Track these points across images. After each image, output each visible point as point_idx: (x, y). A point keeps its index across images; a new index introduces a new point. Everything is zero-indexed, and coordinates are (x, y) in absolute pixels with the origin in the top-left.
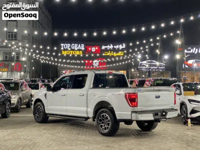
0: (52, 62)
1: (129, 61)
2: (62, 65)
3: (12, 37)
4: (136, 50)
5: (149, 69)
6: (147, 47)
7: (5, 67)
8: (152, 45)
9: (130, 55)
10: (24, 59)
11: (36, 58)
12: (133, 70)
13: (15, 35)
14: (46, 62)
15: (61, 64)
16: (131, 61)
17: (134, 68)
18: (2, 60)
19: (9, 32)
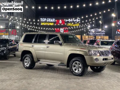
5: (95, 34)
7: (6, 33)
11: (25, 27)
15: (40, 31)
18: (5, 28)
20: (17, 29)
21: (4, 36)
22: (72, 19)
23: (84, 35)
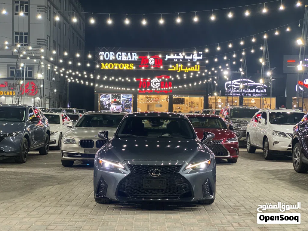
0: (85, 81)
1: (210, 80)
2: (102, 86)
5: (241, 93)
7: (9, 90)
10: (40, 76)
11: (60, 73)
12: (215, 94)
13: (26, 38)
14: (75, 82)
15: (99, 85)
16: (213, 79)
17: (218, 92)
18: (6, 77)
19: (17, 33)
20: (40, 80)
21: (3, 98)
22: (180, 54)
23: (212, 95)
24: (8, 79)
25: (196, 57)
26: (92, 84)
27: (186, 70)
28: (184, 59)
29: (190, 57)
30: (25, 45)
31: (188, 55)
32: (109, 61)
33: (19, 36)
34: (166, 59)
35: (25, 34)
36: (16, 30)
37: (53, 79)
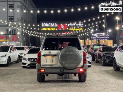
0: (36, 35)
1: (86, 34)
3: (11, 20)
4: (89, 25)
5: (98, 39)
6: (96, 23)
8: (100, 22)
9: (85, 29)
11: (26, 32)
12: (88, 39)
13: (13, 18)
16: (87, 33)
17: (89, 38)
19: (9, 17)
20: (18, 35)
21: (4, 42)
22: (74, 23)
24: (6, 35)
25: (80, 25)
26: (39, 36)
27: (76, 30)
28: (75, 26)
29: (78, 25)
30: (13, 21)
31: (77, 24)
32: (46, 27)
33: (10, 18)
34: (68, 26)
35: (13, 17)
36: (9, 16)
37: (23, 34)
